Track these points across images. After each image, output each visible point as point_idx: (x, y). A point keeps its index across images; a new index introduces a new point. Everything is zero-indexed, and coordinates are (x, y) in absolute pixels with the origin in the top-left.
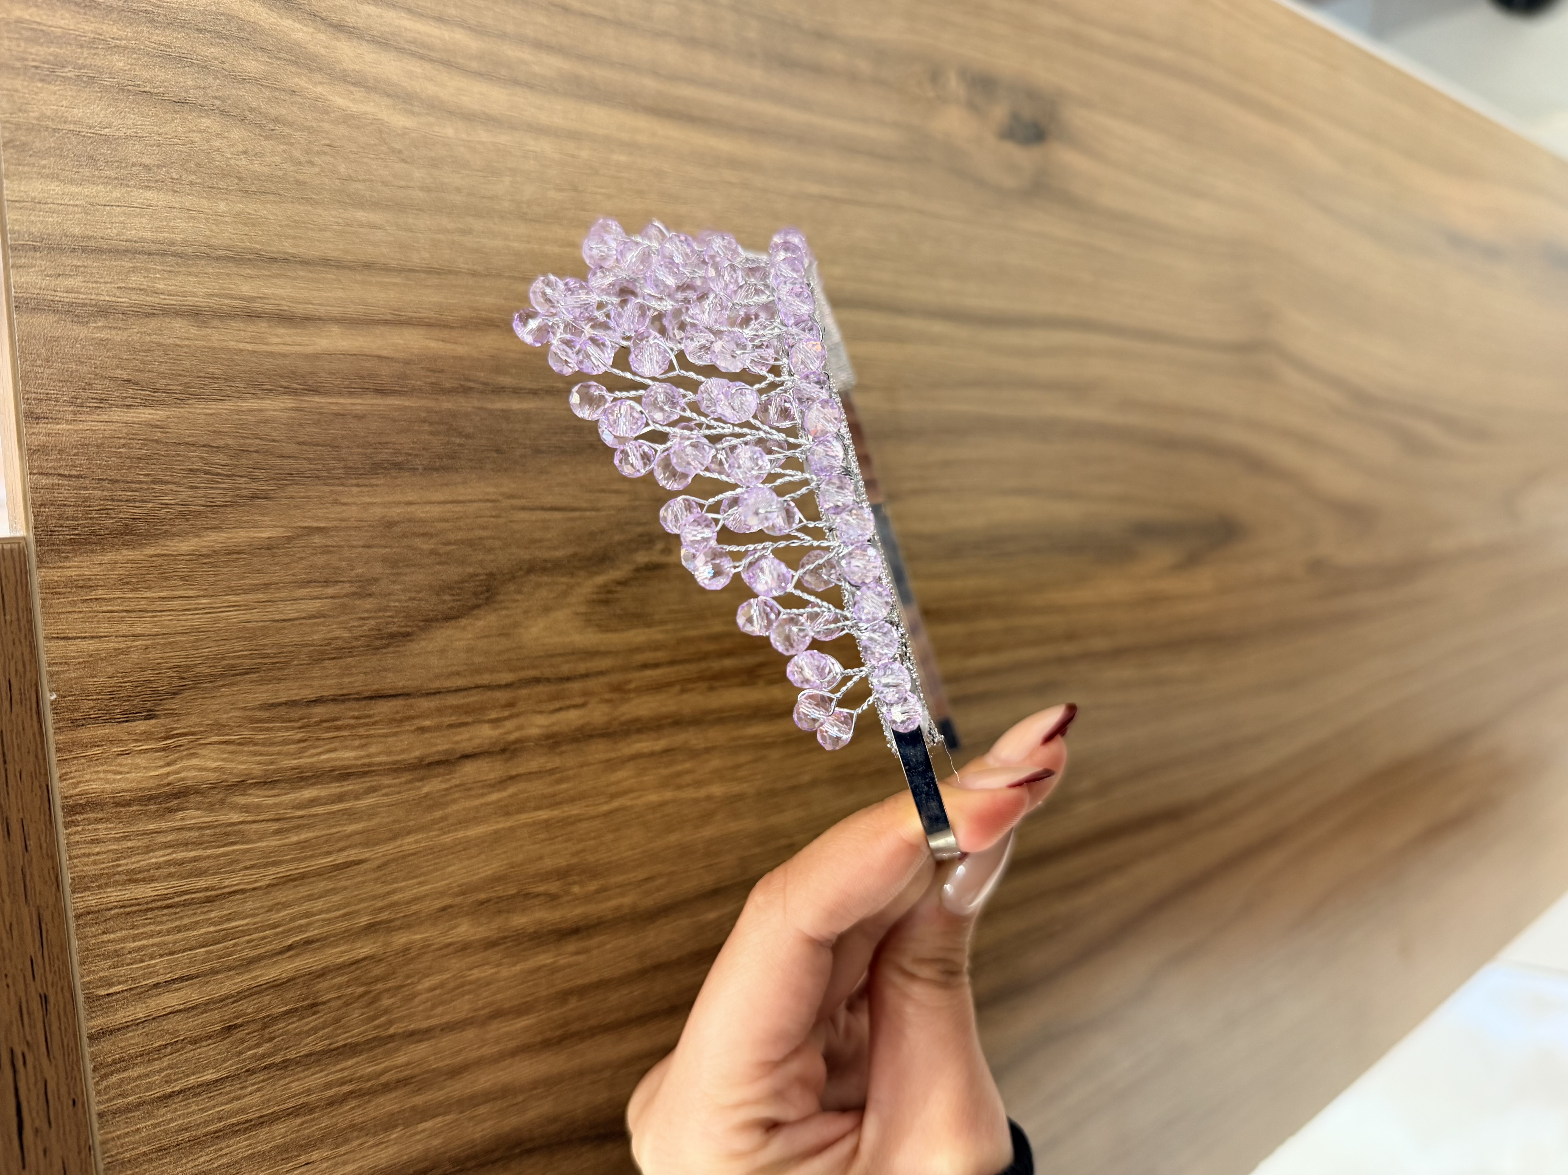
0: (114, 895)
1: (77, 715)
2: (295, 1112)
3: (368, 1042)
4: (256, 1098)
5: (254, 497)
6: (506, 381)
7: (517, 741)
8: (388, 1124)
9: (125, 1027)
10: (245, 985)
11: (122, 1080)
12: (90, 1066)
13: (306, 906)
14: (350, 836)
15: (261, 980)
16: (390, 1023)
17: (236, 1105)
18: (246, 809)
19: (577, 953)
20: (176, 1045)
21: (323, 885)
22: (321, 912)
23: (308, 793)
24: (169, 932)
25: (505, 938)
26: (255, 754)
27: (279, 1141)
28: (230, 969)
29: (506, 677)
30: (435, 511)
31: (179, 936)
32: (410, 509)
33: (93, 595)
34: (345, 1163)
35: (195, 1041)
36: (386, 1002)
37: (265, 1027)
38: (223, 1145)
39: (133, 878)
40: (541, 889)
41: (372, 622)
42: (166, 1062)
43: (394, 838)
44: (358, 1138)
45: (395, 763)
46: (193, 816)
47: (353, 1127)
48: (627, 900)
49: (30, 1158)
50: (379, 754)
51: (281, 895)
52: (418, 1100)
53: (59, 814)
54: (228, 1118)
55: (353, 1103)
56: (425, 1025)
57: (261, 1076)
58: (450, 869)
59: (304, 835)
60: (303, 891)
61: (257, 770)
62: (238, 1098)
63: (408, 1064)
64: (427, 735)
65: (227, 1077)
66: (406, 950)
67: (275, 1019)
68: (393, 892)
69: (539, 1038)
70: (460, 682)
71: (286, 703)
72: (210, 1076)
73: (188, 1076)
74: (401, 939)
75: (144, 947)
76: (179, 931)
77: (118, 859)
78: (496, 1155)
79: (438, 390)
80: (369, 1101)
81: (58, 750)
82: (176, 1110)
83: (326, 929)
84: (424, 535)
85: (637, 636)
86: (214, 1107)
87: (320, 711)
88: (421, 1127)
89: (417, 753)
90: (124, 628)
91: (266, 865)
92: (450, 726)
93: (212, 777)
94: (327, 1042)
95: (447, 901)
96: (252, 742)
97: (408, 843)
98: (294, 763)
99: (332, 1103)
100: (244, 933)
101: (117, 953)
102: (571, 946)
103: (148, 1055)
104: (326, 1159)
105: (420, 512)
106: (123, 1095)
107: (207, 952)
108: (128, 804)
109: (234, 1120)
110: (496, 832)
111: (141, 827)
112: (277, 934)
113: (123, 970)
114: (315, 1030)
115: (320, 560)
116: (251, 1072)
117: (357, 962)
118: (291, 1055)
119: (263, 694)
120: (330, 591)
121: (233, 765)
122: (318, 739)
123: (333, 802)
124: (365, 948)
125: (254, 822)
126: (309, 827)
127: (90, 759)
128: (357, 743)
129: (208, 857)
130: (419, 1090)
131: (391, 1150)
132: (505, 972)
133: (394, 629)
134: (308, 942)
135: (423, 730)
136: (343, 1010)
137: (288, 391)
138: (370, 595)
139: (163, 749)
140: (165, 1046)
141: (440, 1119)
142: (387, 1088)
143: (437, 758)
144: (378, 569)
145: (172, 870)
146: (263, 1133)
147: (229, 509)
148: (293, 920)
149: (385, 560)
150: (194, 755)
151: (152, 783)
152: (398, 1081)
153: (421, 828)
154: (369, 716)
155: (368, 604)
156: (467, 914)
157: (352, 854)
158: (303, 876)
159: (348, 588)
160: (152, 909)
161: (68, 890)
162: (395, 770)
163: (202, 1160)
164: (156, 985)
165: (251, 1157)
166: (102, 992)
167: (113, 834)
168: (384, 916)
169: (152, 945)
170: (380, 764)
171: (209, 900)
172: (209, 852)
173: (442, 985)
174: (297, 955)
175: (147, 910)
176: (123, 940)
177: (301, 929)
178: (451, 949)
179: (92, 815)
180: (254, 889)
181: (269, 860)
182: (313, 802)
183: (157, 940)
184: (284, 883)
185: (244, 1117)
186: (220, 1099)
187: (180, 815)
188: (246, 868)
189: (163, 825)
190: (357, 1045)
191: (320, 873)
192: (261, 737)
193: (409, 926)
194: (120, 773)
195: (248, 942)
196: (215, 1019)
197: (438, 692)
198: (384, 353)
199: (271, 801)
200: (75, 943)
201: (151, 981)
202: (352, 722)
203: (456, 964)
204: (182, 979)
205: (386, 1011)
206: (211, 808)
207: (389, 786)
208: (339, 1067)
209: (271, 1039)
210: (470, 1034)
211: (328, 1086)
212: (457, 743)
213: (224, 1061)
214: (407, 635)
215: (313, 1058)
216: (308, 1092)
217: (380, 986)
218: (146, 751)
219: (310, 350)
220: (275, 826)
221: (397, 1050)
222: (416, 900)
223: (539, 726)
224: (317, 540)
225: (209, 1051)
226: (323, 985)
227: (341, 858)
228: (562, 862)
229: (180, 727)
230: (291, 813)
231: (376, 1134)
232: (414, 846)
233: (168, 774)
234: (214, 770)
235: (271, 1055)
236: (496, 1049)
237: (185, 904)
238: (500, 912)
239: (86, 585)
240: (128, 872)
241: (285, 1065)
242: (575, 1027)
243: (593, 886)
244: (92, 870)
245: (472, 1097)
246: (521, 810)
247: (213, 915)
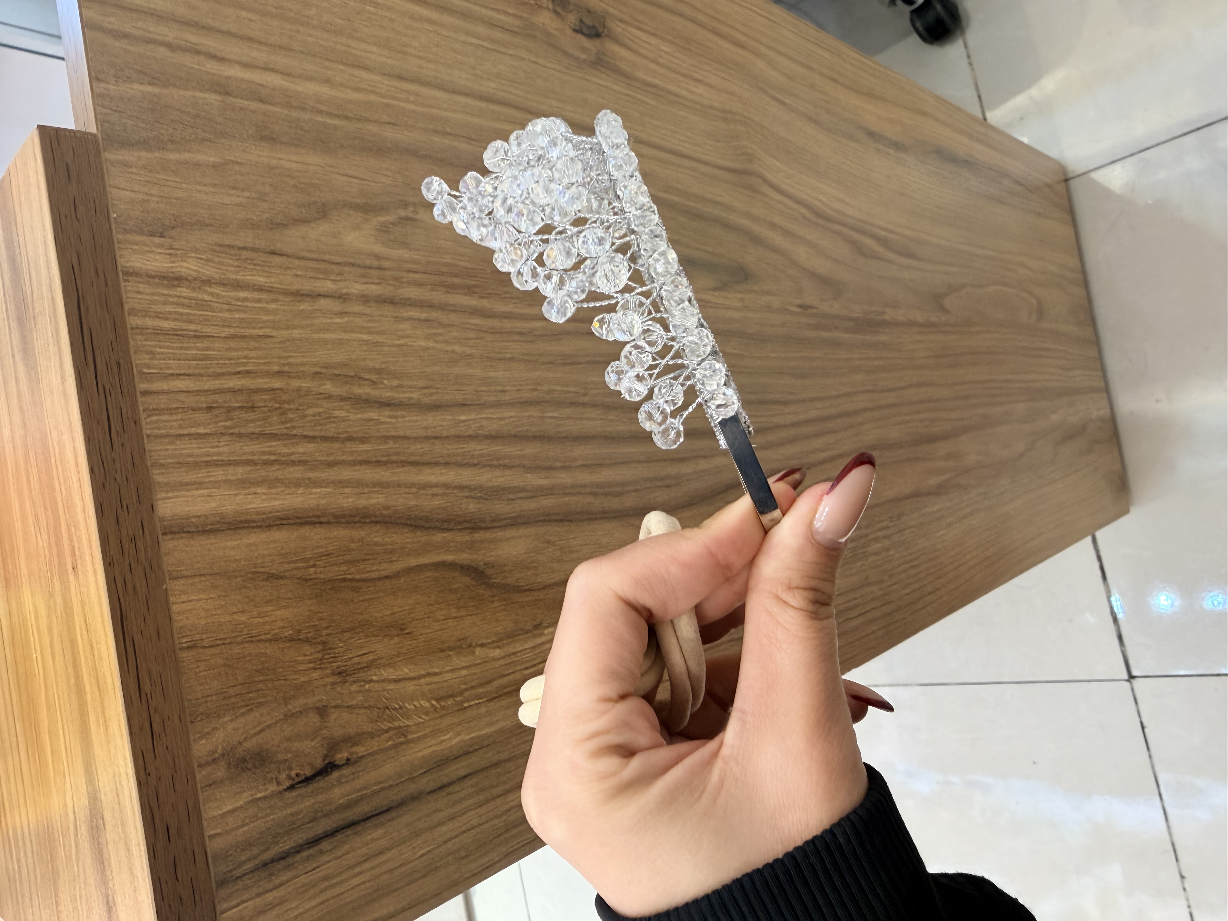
0: (149, 322)
1: (126, 227)
2: (248, 462)
3: (282, 435)
4: (226, 449)
5: (204, 140)
6: (323, 108)
7: (346, 294)
8: (297, 483)
9: (157, 393)
10: (217, 387)
11: (158, 421)
12: (141, 408)
13: (245, 353)
14: (264, 322)
15: (225, 386)
16: (293, 428)
17: (216, 450)
18: (211, 294)
19: (390, 417)
20: (184, 410)
21: (253, 344)
22: (253, 358)
23: (243, 294)
24: (177, 348)
25: (350, 398)
26: (214, 268)
27: (240, 477)
28: (209, 376)
29: (339, 259)
30: (294, 166)
31: (182, 352)
32: (282, 162)
33: (130, 170)
34: (275, 499)
35: (193, 410)
36: (290, 415)
37: (228, 412)
38: (211, 470)
39: (158, 316)
40: (367, 376)
41: (267, 215)
42: (179, 416)
43: (288, 328)
44: (281, 487)
45: (284, 289)
46: (185, 292)
47: (278, 480)
48: (415, 396)
49: (115, 446)
50: (275, 283)
51: (232, 344)
52: (311, 475)
53: (121, 274)
54: (212, 456)
55: (277, 467)
56: (312, 434)
57: (227, 438)
58: (318, 353)
59: (242, 315)
60: (243, 344)
61: (216, 276)
62: (217, 447)
63: (304, 453)
64: (299, 279)
65: (211, 434)
66: (298, 390)
67: (234, 409)
68: (290, 357)
69: (374, 459)
70: (314, 256)
71: (228, 246)
72: (201, 430)
73: (191, 427)
74: (295, 383)
75: (165, 353)
76: (182, 349)
77: (150, 304)
78: (356, 519)
79: (288, 105)
80: (285, 468)
81: (118, 242)
82: (185, 444)
83: (256, 368)
84: (289, 176)
85: (405, 254)
86: (205, 448)
87: (245, 254)
88: (314, 490)
89: (295, 288)
90: (146, 189)
91: (223, 326)
92: (311, 278)
93: (194, 274)
94: (260, 429)
95: (319, 370)
96: (212, 261)
97: (296, 333)
98: (234, 277)
99: (267, 463)
100: (215, 359)
101: (152, 353)
102: (387, 412)
103: (171, 411)
104: (265, 494)
105: (287, 165)
106: (159, 428)
107: (197, 364)
108: (153, 277)
109: (215, 458)
110: (340, 339)
111: (161, 291)
112: (231, 364)
113: (156, 362)
114: (254, 421)
115: (239, 178)
116: (223, 434)
117: (273, 390)
118: (243, 431)
119: (215, 238)
120: (246, 194)
121: (204, 271)
122: (245, 268)
123: (255, 302)
124: (277, 383)
125: (216, 302)
126: (245, 312)
127: (134, 250)
128: (265, 274)
129: (194, 315)
130: (312, 470)
131: (300, 499)
132: (352, 417)
133: (278, 221)
134: (248, 372)
135: (297, 276)
136: (268, 414)
137: (216, 92)
138: (265, 201)
139: (170, 254)
140: (178, 408)
141: (323, 489)
142: (293, 463)
143: (306, 293)
144: (268, 189)
145: (177, 316)
146: (231, 469)
147: (192, 143)
148: (238, 358)
149: (271, 185)
150: (185, 261)
151: (164, 270)
152: (300, 462)
153: (302, 327)
154: (271, 262)
155: (265, 205)
156: (329, 379)
157: (268, 332)
158: (243, 337)
159: (254, 195)
160: (168, 334)
161: (127, 314)
162: (285, 294)
163: (200, 475)
164: (173, 375)
165: (226, 481)
166: (146, 371)
167: (147, 291)
168: (286, 369)
169: (169, 353)
170: (277, 288)
171: (196, 337)
172: (194, 312)
173: (319, 414)
174: (243, 378)
175: (166, 334)
176: (155, 346)
177: (243, 364)
178: (322, 396)
179: (137, 279)
180: (218, 337)
181: (226, 324)
182: (245, 299)
183: (171, 351)
184: (233, 338)
185: (220, 458)
186: (208, 445)
187: (179, 289)
188: (213, 325)
189: (171, 293)
190: (276, 435)
191: (252, 337)
192: (217, 259)
193: (299, 378)
194: (148, 261)
195: (217, 364)
196: (203, 401)
197: (303, 258)
198: (262, 82)
199: (224, 294)
200: (131, 342)
201: (169, 372)
202: (262, 263)
203: (326, 404)
204: (185, 374)
205: (291, 421)
206: (194, 289)
207: (283, 301)
208: (268, 444)
209: (232, 419)
210: (337, 445)
211: (263, 453)
212: (315, 287)
213: (209, 424)
214: (285, 226)
215: (254, 436)
216: (253, 454)
217: (286, 406)
218: (160, 253)
219: (226, 74)
220: (226, 307)
221: (298, 444)
222: (302, 364)
223: (357, 289)
224: (237, 168)
225: (200, 417)
226: (256, 397)
227: (261, 332)
228: (377, 366)
229: (176, 245)
230: (233, 302)
231: (290, 488)
232: (298, 336)
233: (172, 267)
234: (194, 271)
235: (232, 428)
236: (351, 458)
237: (183, 336)
238: (346, 383)
239: (126, 165)
240: (155, 312)
241: (240, 435)
242: (394, 458)
243: (395, 383)
244: (138, 307)
245: (341, 482)
246: (352, 331)
247: (199, 345)
